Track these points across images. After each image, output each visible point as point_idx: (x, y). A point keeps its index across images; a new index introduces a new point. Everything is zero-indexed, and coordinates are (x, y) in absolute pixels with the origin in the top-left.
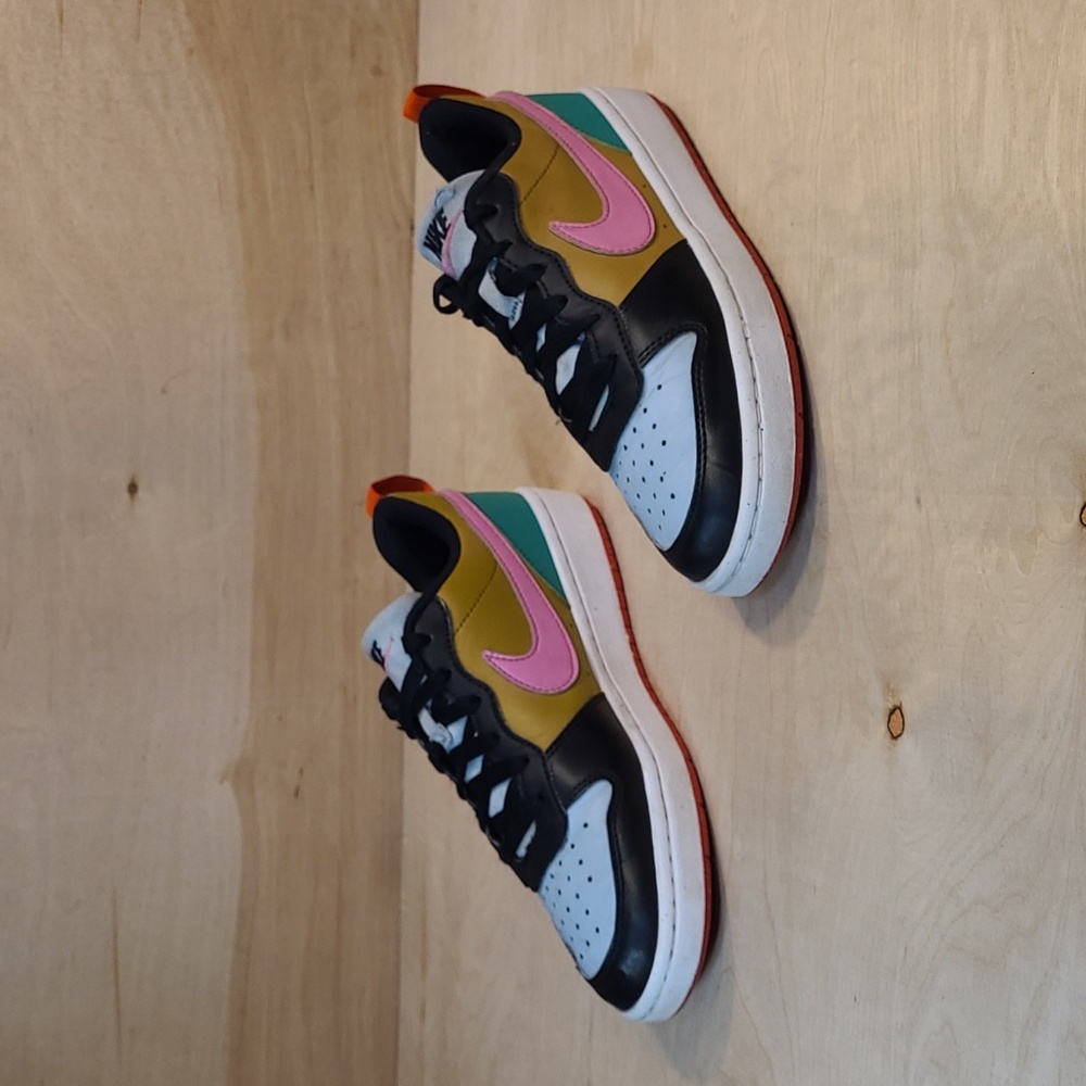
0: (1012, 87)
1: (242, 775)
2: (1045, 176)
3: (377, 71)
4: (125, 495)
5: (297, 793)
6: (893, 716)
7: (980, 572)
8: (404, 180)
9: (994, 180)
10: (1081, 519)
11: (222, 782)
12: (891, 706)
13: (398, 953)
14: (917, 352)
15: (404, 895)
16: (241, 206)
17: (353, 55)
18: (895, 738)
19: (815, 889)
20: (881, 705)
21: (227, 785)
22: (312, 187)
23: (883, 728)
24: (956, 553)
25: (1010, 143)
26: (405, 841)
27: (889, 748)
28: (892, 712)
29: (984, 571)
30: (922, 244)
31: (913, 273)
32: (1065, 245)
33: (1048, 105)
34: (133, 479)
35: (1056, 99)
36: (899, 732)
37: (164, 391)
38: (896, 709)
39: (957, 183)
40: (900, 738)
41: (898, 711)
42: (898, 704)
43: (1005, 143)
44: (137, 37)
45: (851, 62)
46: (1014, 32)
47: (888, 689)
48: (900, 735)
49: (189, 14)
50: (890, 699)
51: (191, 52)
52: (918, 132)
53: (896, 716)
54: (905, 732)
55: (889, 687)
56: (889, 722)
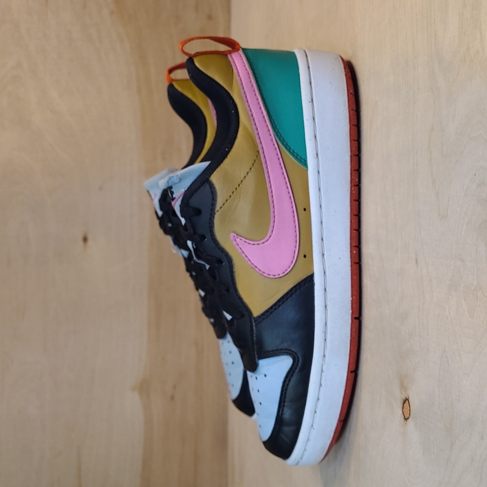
4: (81, 243)
6: (405, 405)
12: (404, 398)
17: (197, 9)
18: (406, 419)
20: (400, 397)
23: (400, 411)
27: (403, 426)
28: (404, 402)
29: (450, 314)
30: (418, 88)
34: (85, 234)
36: (408, 416)
37: (101, 189)
40: (408, 420)
41: (407, 401)
42: (407, 397)
47: (403, 387)
48: (408, 418)
50: (404, 392)
53: (407, 403)
54: (410, 417)
55: (403, 384)
56: (403, 408)
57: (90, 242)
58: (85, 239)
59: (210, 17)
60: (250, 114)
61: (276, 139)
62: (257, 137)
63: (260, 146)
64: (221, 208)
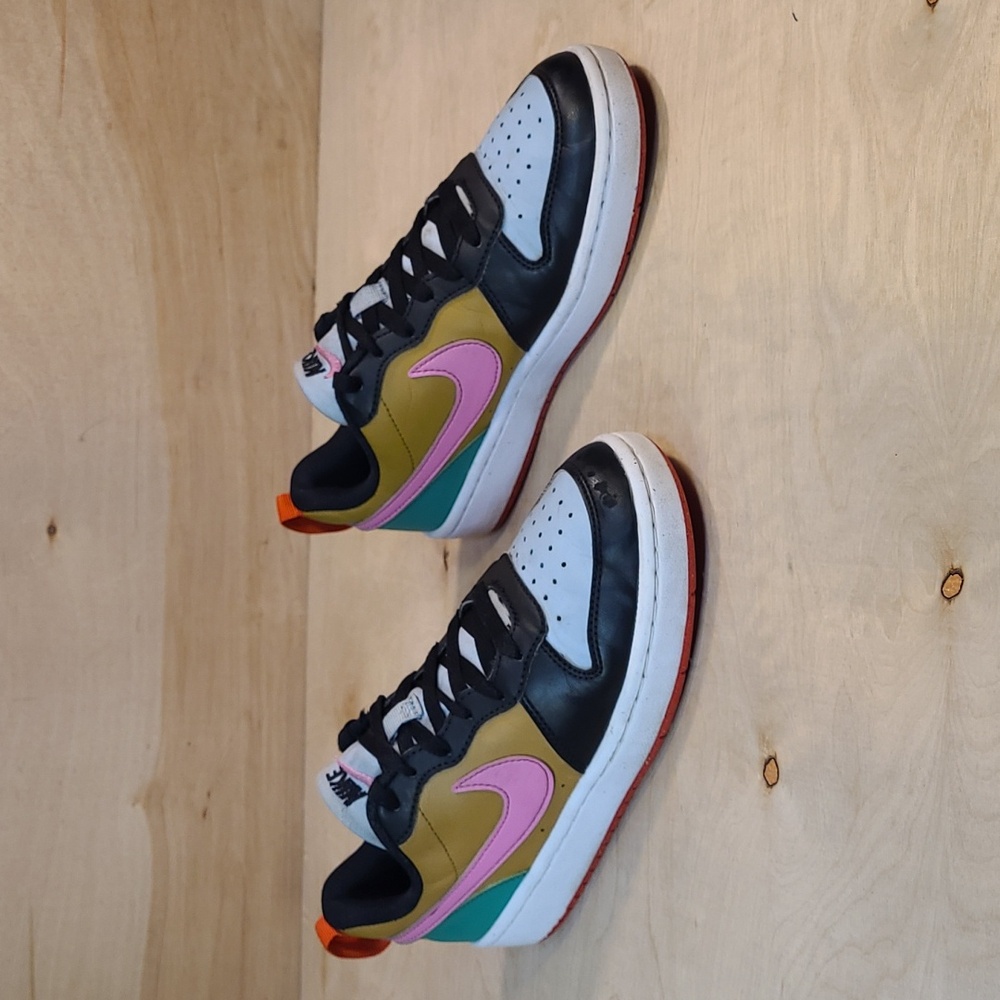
0: (873, 192)
1: (153, 798)
2: (905, 276)
3: (282, 144)
4: (45, 536)
5: (204, 815)
6: (768, 766)
7: (849, 636)
8: (306, 243)
9: (858, 276)
10: (942, 592)
11: (134, 805)
12: (766, 756)
13: (299, 964)
14: (787, 429)
15: (305, 909)
16: (156, 268)
17: (260, 129)
18: (770, 786)
19: (696, 925)
20: (757, 755)
21: (139, 807)
22: (221, 251)
23: (760, 776)
24: (826, 617)
25: (872, 244)
26: (306, 857)
27: (765, 795)
28: (767, 763)
29: (852, 636)
30: (791, 331)
31: (783, 357)
32: (924, 339)
33: (906, 210)
34: (52, 522)
35: (913, 205)
36: (774, 781)
37: (82, 439)
38: (771, 759)
39: (823, 277)
40: (775, 787)
41: (773, 761)
42: (772, 754)
43: (867, 243)
44: (60, 113)
45: (724, 161)
46: (874, 143)
47: (763, 740)
48: (775, 784)
49: (107, 92)
50: (765, 749)
51: (109, 126)
52: (787, 229)
53: (772, 765)
54: (780, 781)
55: (764, 738)
56: (764, 771)
58: (52, 530)
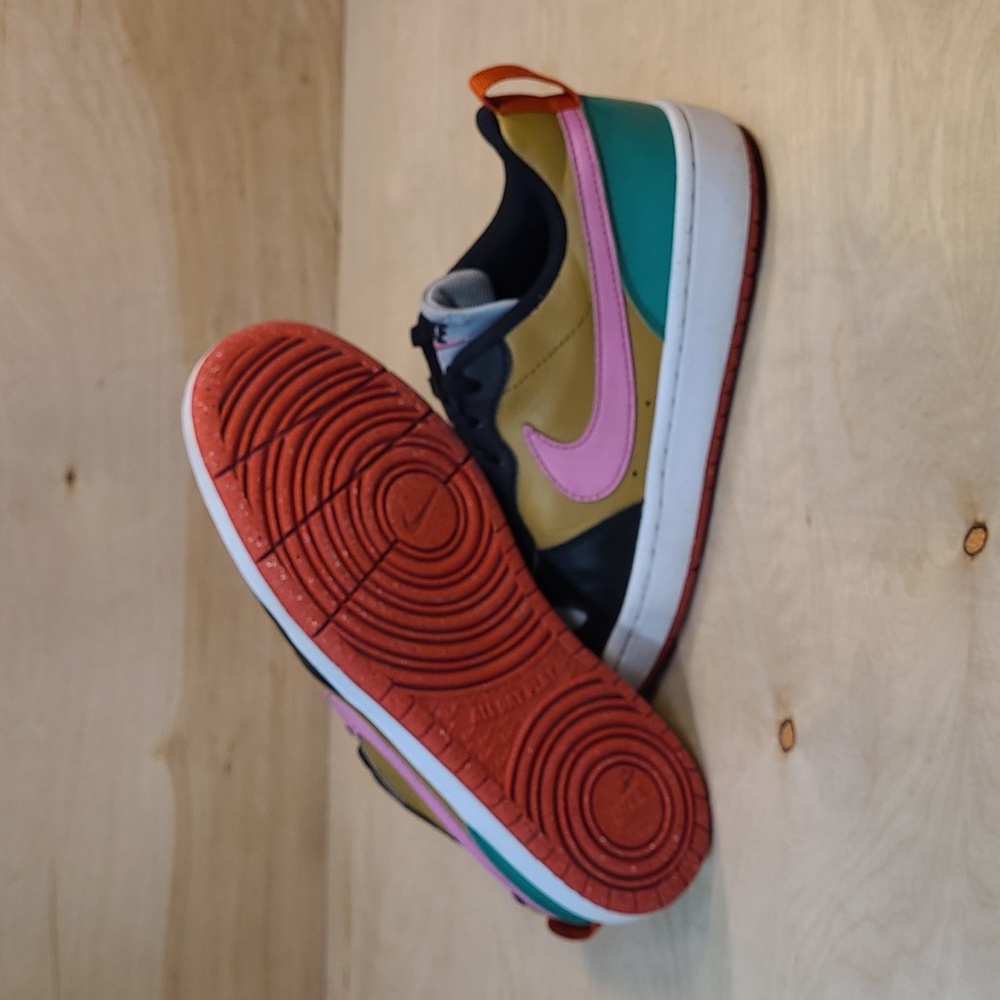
0: (898, 118)
1: (175, 751)
2: (930, 207)
4: (62, 485)
5: (228, 768)
6: (784, 729)
7: (868, 593)
8: (330, 182)
10: (965, 547)
12: (782, 718)
15: (330, 864)
16: (176, 209)
17: (283, 63)
18: (786, 750)
20: (772, 716)
22: (243, 191)
23: (774, 740)
25: (896, 174)
27: (780, 759)
28: (783, 726)
29: (871, 593)
32: (949, 276)
33: (932, 137)
34: (71, 469)
35: (939, 131)
36: (790, 745)
37: (101, 385)
38: (787, 723)
39: (845, 210)
41: (789, 723)
42: (788, 717)
43: (891, 173)
44: (77, 48)
47: (780, 701)
49: (126, 27)
50: (781, 711)
51: (128, 62)
54: (796, 745)
56: (780, 734)
57: (80, 483)
58: (70, 478)
59: (305, 79)
60: (586, 241)
61: (624, 297)
62: (591, 272)
63: (594, 297)
64: (516, 387)
